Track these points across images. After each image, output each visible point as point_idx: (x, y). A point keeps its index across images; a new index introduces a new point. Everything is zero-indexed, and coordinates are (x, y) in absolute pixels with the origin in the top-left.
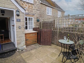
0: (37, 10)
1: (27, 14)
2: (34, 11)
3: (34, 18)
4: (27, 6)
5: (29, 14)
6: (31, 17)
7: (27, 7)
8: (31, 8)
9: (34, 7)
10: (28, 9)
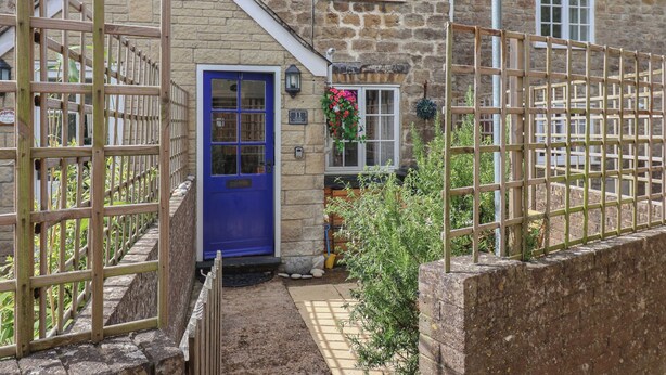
0: (428, 34)
1: (359, 71)
2: (402, 42)
3: (406, 90)
4: (357, 22)
5: (373, 67)
6: (380, 88)
7: (357, 29)
8: (383, 27)
9: (401, 17)
10: (367, 38)
